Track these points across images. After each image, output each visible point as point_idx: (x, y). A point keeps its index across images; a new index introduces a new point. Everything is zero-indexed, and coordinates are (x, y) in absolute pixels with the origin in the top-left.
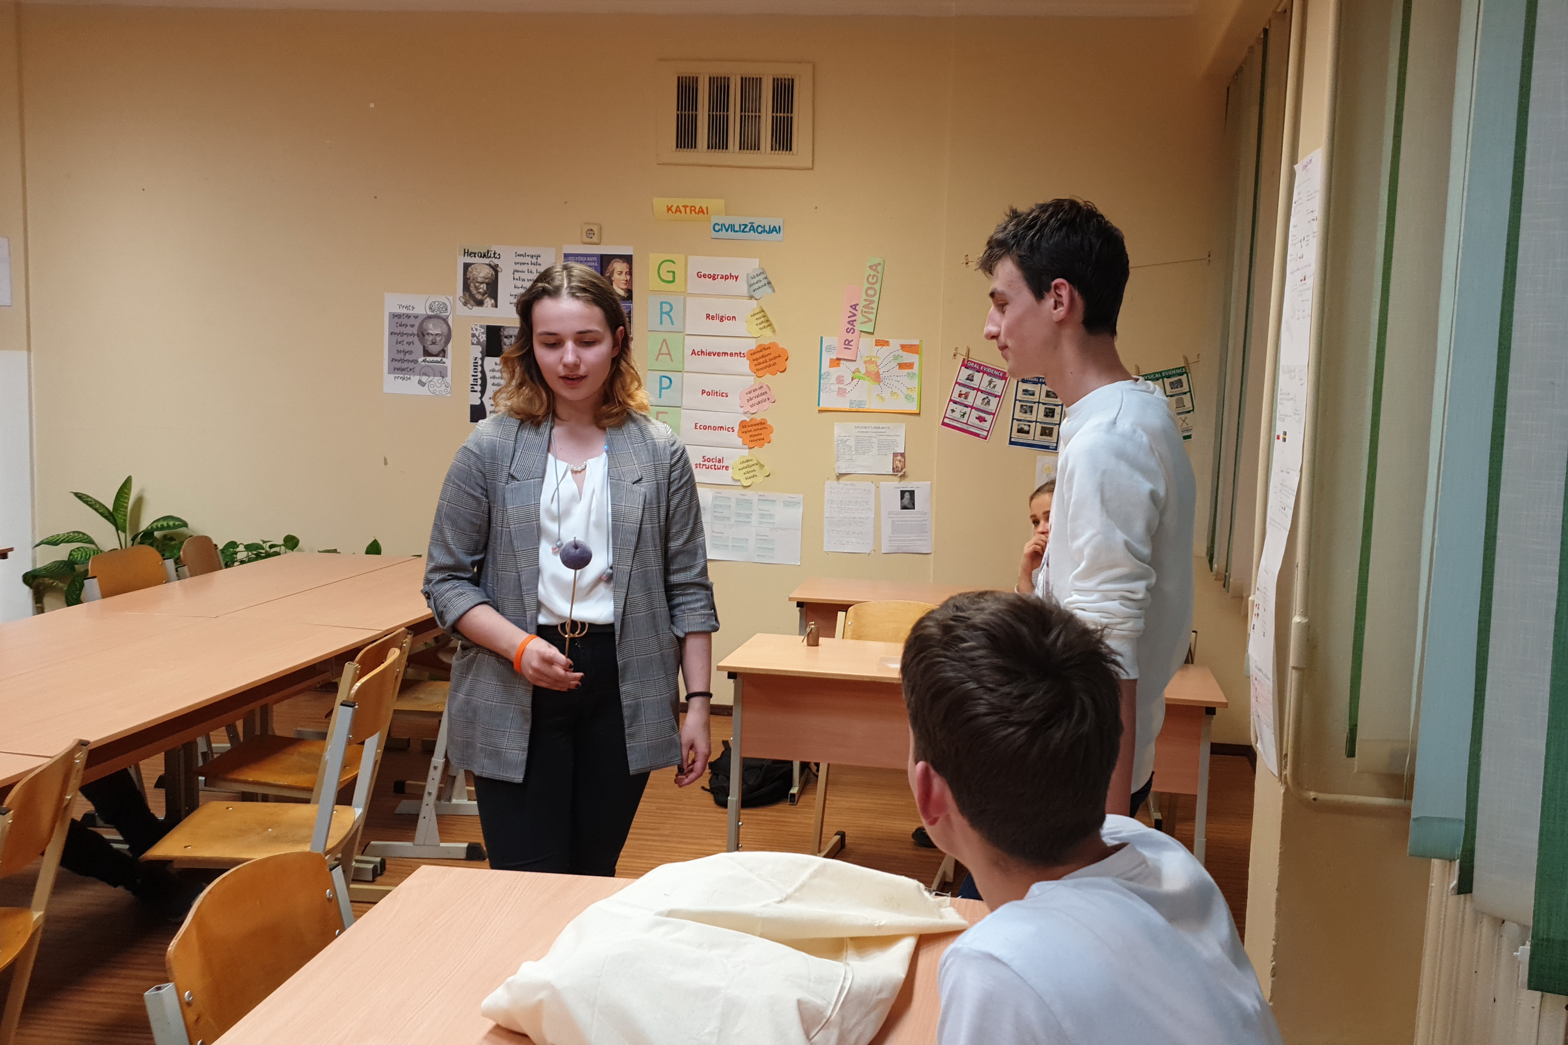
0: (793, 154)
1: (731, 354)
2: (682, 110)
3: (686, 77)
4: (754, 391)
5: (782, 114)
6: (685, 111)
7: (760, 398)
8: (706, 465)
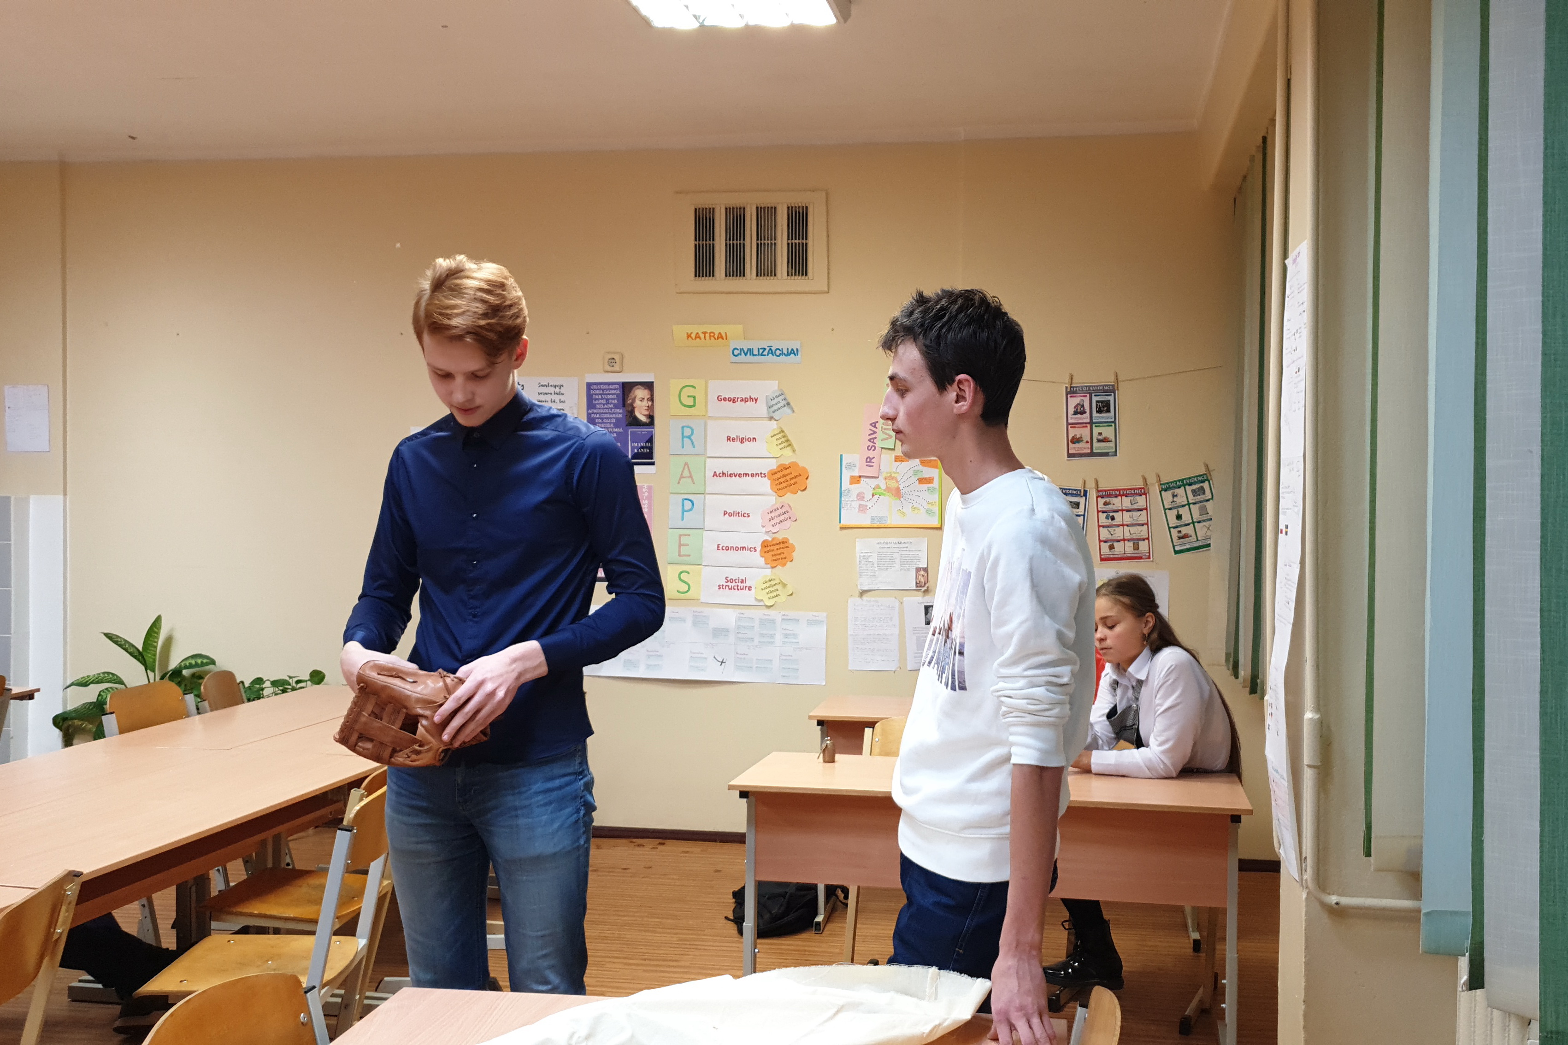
0: (808, 279)
1: (752, 475)
2: (699, 240)
3: (703, 209)
4: (775, 510)
5: (797, 241)
6: (703, 240)
7: (782, 517)
8: (729, 586)
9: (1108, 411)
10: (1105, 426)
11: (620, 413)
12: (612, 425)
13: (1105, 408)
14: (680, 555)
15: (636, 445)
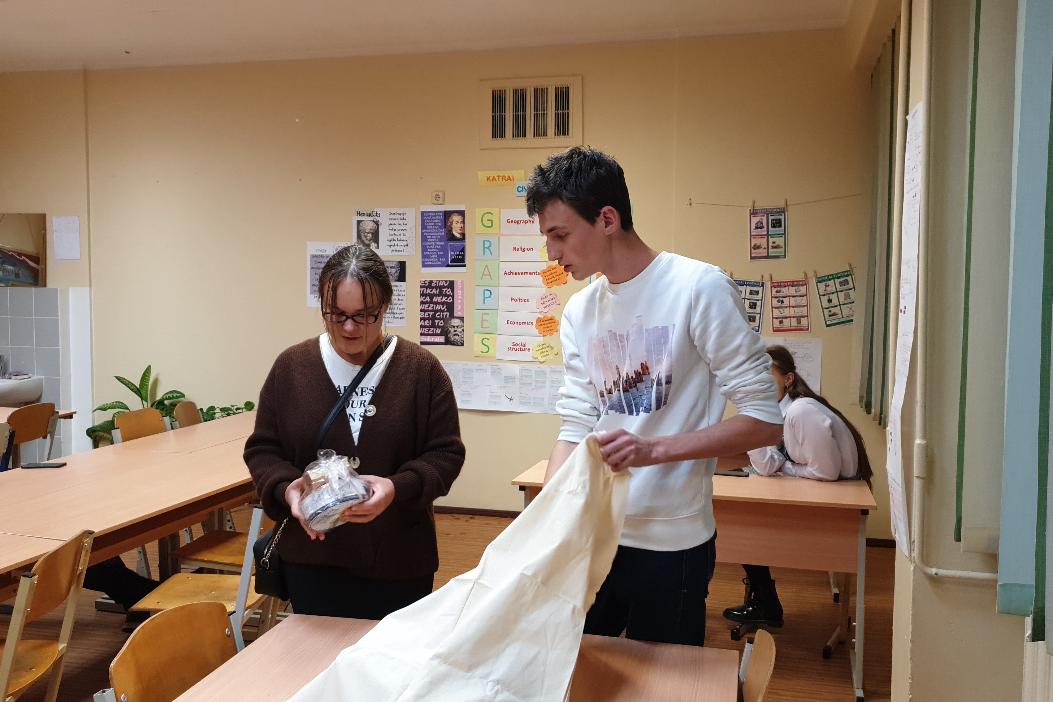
0: (569, 138)
1: (530, 273)
2: (495, 113)
3: (498, 91)
4: (546, 297)
5: (562, 111)
7: (550, 302)
8: (515, 348)
9: (780, 226)
10: (778, 237)
11: (443, 232)
12: (438, 240)
13: (778, 224)
14: (482, 327)
15: (453, 253)
